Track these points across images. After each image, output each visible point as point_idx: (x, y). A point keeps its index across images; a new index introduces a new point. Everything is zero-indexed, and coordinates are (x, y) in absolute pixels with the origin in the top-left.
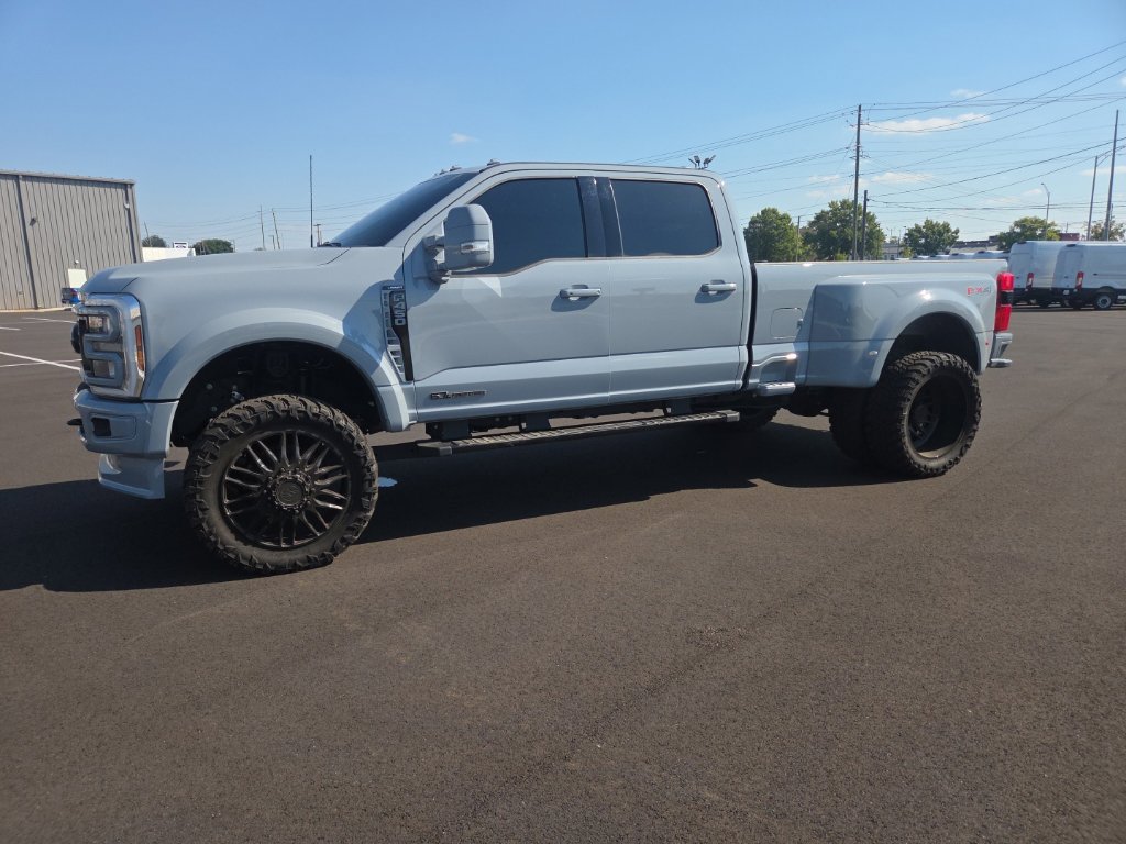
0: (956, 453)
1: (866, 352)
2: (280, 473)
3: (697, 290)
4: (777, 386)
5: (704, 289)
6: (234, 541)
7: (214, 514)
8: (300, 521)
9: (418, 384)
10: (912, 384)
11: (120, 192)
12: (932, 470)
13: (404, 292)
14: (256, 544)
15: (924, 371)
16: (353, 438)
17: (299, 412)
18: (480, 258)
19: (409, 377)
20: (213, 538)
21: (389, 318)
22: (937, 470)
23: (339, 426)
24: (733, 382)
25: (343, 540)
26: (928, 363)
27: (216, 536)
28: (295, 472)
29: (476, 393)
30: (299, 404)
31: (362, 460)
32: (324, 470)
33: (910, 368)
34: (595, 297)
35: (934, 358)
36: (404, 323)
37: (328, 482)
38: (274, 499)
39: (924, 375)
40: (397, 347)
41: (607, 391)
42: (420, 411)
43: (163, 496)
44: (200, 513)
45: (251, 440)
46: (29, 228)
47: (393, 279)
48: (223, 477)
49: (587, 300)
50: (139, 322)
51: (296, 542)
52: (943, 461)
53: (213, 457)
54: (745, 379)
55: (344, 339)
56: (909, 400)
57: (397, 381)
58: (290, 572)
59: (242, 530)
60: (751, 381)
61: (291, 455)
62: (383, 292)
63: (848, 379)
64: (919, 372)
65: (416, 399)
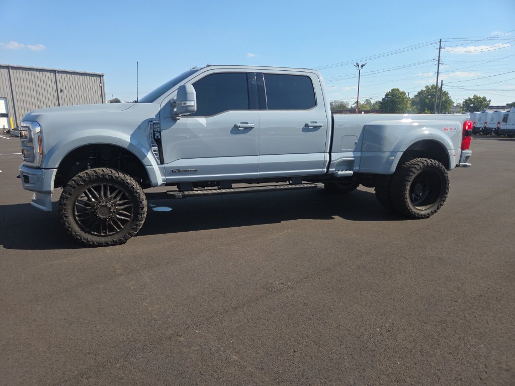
0: (435, 207)
1: (388, 158)
2: (100, 202)
3: (303, 126)
4: (344, 172)
5: (307, 126)
6: (80, 231)
7: (71, 219)
8: (110, 225)
9: (166, 165)
10: (411, 174)
11: (98, 79)
12: (421, 215)
13: (159, 123)
14: (90, 233)
15: (418, 168)
16: (134, 188)
17: (109, 176)
18: (190, 108)
19: (162, 162)
20: (70, 229)
21: (152, 135)
22: (425, 215)
23: (127, 183)
24: (321, 170)
25: (129, 234)
26: (420, 164)
27: (72, 229)
28: (107, 202)
29: (194, 171)
30: (109, 172)
31: (138, 198)
32: (121, 202)
33: (412, 166)
34: (252, 128)
35: (424, 161)
36: (159, 137)
37: (122, 207)
38: (97, 213)
39: (418, 170)
40: (156, 148)
41: (258, 172)
42: (167, 177)
43: (51, 210)
44: (64, 218)
45: (87, 187)
46: (59, 94)
47: (154, 117)
48: (75, 203)
49: (248, 129)
50: (39, 134)
51: (108, 233)
52: (429, 211)
53: (70, 194)
54: (328, 168)
55: (130, 144)
56: (410, 181)
57: (156, 164)
58: (105, 246)
59: (83, 227)
60: (330, 170)
61: (105, 194)
62: (150, 123)
63: (380, 170)
64: (415, 168)
65: (165, 172)
